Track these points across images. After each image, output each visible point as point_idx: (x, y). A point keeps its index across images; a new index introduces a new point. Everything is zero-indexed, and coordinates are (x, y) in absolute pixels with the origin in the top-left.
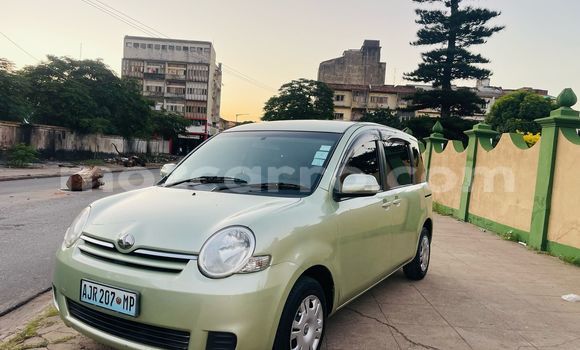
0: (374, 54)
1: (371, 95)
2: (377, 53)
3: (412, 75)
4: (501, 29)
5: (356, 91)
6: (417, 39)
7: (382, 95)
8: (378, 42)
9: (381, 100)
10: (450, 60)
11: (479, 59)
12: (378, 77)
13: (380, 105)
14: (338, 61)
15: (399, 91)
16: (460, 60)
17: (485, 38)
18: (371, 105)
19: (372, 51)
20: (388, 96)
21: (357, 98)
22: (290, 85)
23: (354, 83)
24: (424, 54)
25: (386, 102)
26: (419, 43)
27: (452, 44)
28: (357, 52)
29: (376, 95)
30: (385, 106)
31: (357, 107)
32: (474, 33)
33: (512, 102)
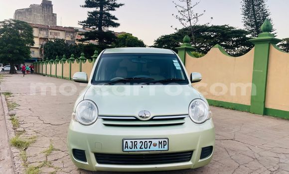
0: (49, 8)
1: (50, 31)
2: (51, 8)
3: (83, 22)
4: (123, 5)
5: (41, 28)
6: (84, 4)
7: (56, 31)
8: (51, 2)
9: (56, 34)
10: (101, 17)
11: (114, 18)
12: (53, 21)
13: (56, 37)
14: (27, 10)
15: (65, 29)
16: (105, 17)
17: (116, 8)
18: (50, 36)
19: (48, 7)
20: (60, 32)
21: (42, 32)
22: (4, 22)
23: (39, 24)
24: (89, 12)
25: (59, 35)
26: (85, 6)
27: (101, 9)
28: (38, 6)
29: (54, 31)
30: (59, 37)
31: (43, 37)
32: (111, 5)
33: (122, 38)
